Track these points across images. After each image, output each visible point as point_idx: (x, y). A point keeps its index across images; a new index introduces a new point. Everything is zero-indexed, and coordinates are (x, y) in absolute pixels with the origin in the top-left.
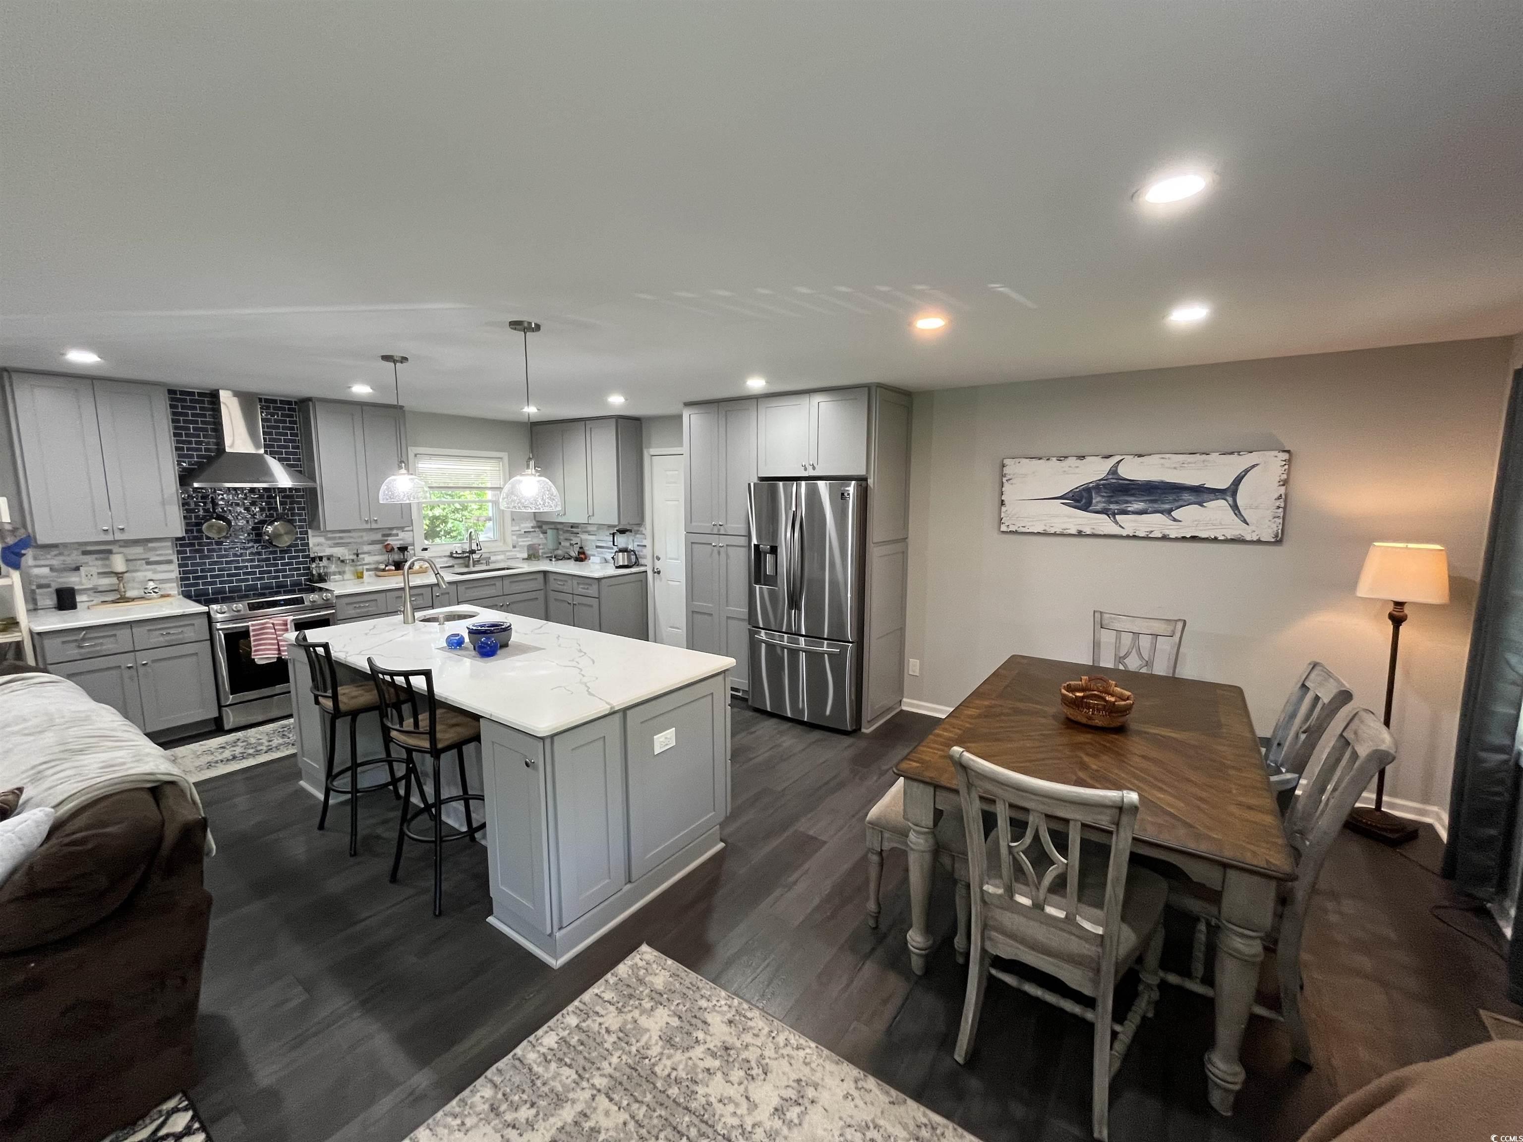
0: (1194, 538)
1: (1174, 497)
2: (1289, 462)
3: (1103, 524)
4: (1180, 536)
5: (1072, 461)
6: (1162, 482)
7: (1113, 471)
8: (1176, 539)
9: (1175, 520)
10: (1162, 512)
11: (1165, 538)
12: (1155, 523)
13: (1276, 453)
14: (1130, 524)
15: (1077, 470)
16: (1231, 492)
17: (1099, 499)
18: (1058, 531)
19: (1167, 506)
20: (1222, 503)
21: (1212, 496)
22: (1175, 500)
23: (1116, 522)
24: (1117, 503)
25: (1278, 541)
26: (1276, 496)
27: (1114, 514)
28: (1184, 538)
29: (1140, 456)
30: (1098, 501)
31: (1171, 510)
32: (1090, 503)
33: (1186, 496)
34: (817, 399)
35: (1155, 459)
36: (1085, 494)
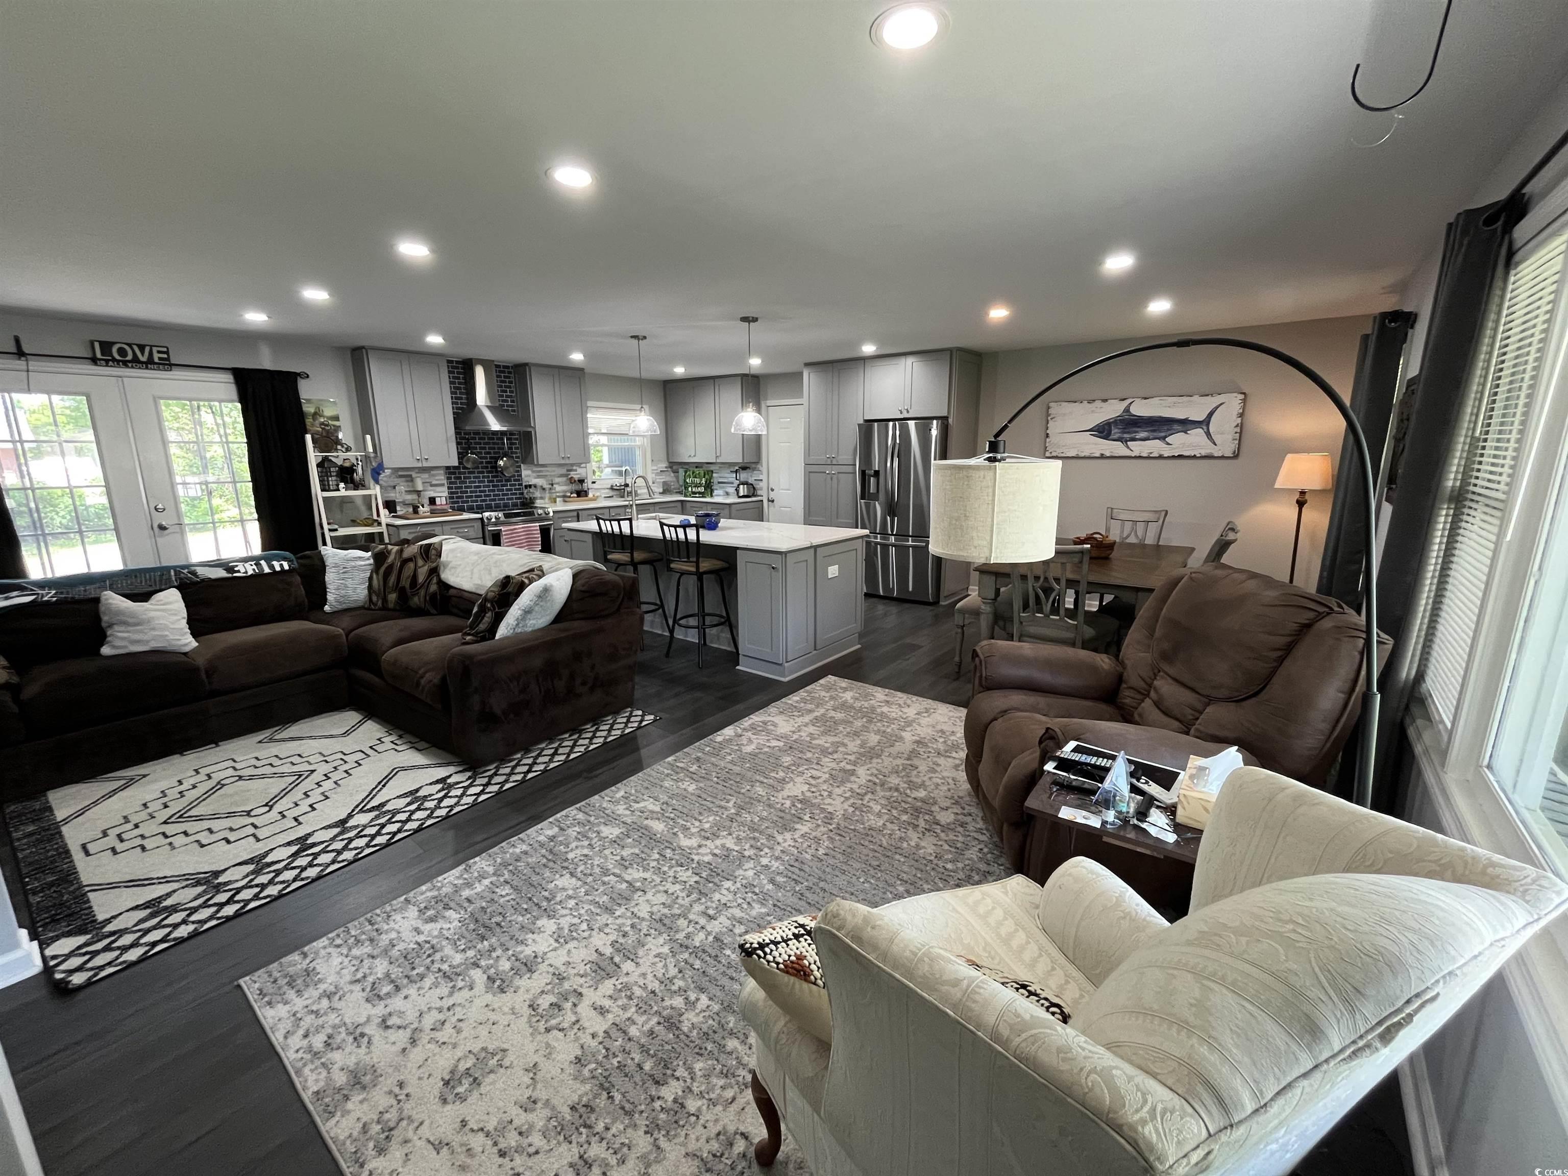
0: (1180, 457)
1: (1168, 427)
2: (1244, 401)
3: (1117, 448)
4: (1171, 455)
5: (1098, 403)
6: (1160, 417)
7: (1127, 410)
8: (1169, 458)
9: (1168, 444)
10: (1159, 439)
11: (1161, 457)
12: (1154, 447)
13: (1235, 394)
14: (1138, 448)
15: (1102, 410)
16: (1207, 422)
17: (1116, 430)
18: (1086, 454)
19: (1163, 434)
20: (1200, 430)
21: (1193, 426)
22: (1168, 430)
23: (1128, 447)
24: (1128, 433)
25: (1236, 456)
26: (1235, 424)
27: (1126, 441)
28: (1174, 457)
29: (1146, 398)
30: (1116, 433)
31: (1166, 437)
32: (1109, 433)
33: (1176, 427)
34: (910, 360)
35: (1156, 401)
36: (1106, 427)
